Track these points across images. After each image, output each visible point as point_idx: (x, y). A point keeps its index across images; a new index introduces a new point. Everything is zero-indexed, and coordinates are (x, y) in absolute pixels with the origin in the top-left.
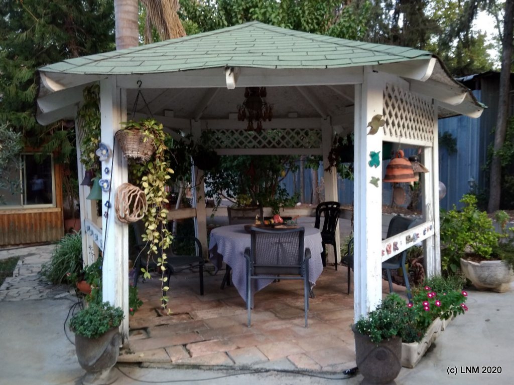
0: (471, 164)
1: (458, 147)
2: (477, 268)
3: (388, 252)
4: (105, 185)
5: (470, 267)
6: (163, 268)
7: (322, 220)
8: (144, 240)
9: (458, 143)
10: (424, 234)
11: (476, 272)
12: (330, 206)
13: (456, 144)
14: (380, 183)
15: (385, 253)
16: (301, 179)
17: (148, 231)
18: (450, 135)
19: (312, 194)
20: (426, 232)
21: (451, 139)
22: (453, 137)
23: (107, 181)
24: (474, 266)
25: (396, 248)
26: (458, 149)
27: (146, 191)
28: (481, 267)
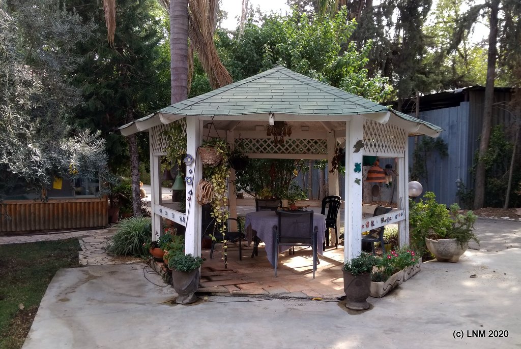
0: (461, 167)
1: (449, 151)
2: (436, 245)
3: (367, 226)
4: (189, 180)
5: (431, 244)
6: (224, 234)
7: (327, 210)
8: (212, 216)
9: (450, 148)
10: (396, 218)
11: (435, 246)
12: (333, 199)
13: (447, 149)
14: (361, 182)
15: (365, 226)
16: (310, 177)
17: (215, 210)
18: (442, 141)
19: (319, 191)
20: (398, 217)
21: (443, 144)
22: (445, 143)
23: (190, 178)
24: (433, 243)
25: (373, 225)
26: (449, 153)
27: (215, 185)
28: (439, 243)
